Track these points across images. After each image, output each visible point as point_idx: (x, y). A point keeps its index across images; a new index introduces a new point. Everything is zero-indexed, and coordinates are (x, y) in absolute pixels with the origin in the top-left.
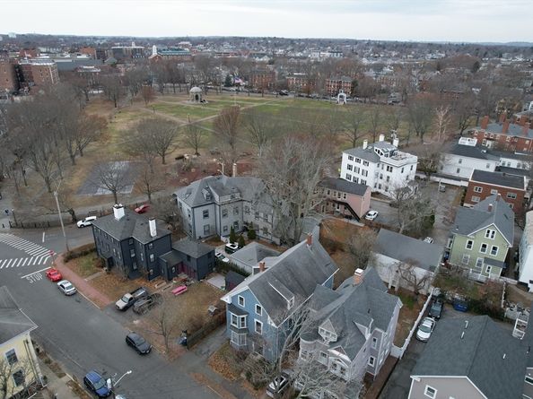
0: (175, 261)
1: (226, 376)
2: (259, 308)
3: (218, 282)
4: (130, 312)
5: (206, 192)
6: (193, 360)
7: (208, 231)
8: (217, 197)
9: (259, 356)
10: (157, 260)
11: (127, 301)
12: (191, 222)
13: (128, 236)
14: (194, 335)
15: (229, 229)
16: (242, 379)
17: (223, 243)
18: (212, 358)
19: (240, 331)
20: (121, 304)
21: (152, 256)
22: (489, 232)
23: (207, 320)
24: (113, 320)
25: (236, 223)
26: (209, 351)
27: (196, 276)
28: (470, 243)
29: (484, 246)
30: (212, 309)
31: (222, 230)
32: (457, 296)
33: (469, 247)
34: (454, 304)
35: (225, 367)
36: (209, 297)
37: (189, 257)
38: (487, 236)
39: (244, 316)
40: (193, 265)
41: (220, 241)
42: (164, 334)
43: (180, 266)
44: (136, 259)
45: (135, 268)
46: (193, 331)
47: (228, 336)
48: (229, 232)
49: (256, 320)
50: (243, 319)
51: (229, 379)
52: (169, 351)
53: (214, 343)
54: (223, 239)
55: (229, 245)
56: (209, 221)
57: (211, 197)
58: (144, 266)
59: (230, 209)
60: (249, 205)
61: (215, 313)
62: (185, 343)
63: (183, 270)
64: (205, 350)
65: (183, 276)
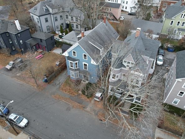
0: (34, 43)
1: (71, 94)
2: (85, 56)
3: (58, 51)
4: (14, 70)
5: (44, 8)
6: (52, 88)
7: (49, 29)
8: (51, 10)
9: (87, 82)
10: (24, 43)
11: (11, 65)
12: (39, 25)
13: (5, 31)
14: (50, 76)
15: (59, 27)
16: (80, 94)
17: (57, 34)
18: (62, 86)
19: (76, 70)
20: (8, 67)
21: (21, 41)
22: (182, 14)
23: (56, 69)
24: (5, 75)
25: (62, 24)
26: (60, 83)
27: (47, 49)
28: (172, 22)
29: (179, 23)
30: (58, 63)
31: (56, 28)
32: (169, 46)
33: (171, 24)
34: (168, 49)
35: (70, 89)
36: (55, 59)
37: (41, 40)
38: (181, 17)
39: (77, 62)
40: (44, 44)
41: (56, 33)
42: (34, 78)
43: (37, 45)
44: (13, 44)
45: (14, 49)
46: (49, 75)
47: (68, 74)
48: (59, 29)
49: (84, 63)
50: (76, 63)
51: (73, 95)
52: (38, 86)
53: (62, 79)
54: (57, 32)
55: (60, 34)
56: (49, 24)
57: (47, 10)
58: (18, 47)
59: (58, 16)
60: (67, 14)
61: (59, 65)
62: (46, 81)
63: (39, 48)
64: (58, 83)
65: (40, 51)
